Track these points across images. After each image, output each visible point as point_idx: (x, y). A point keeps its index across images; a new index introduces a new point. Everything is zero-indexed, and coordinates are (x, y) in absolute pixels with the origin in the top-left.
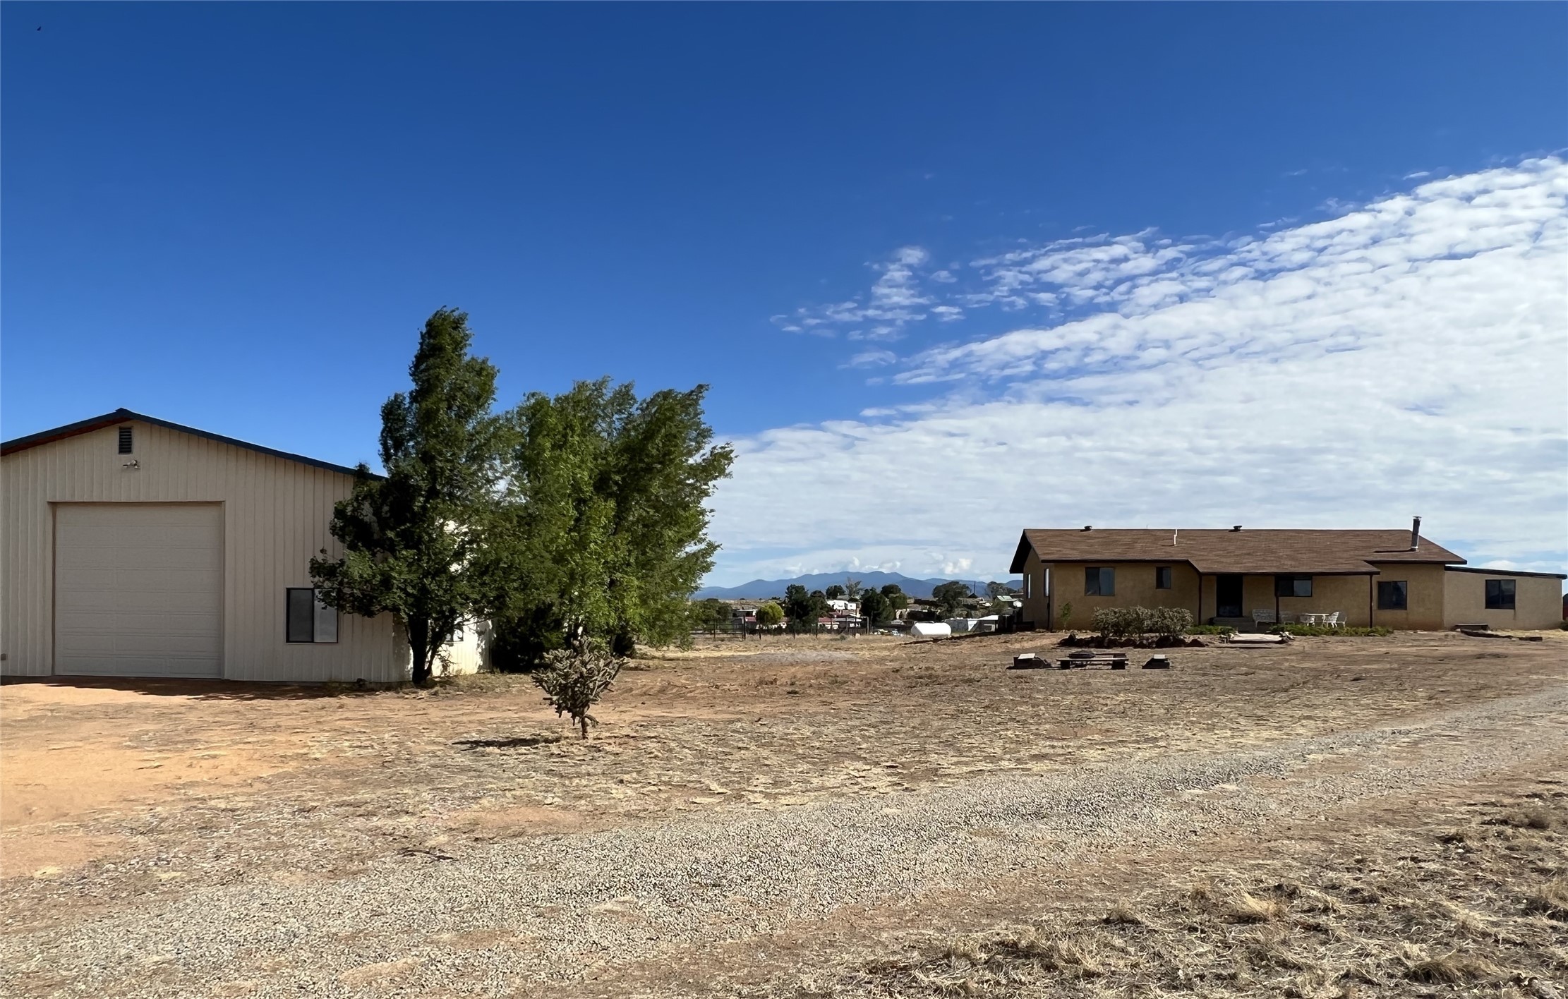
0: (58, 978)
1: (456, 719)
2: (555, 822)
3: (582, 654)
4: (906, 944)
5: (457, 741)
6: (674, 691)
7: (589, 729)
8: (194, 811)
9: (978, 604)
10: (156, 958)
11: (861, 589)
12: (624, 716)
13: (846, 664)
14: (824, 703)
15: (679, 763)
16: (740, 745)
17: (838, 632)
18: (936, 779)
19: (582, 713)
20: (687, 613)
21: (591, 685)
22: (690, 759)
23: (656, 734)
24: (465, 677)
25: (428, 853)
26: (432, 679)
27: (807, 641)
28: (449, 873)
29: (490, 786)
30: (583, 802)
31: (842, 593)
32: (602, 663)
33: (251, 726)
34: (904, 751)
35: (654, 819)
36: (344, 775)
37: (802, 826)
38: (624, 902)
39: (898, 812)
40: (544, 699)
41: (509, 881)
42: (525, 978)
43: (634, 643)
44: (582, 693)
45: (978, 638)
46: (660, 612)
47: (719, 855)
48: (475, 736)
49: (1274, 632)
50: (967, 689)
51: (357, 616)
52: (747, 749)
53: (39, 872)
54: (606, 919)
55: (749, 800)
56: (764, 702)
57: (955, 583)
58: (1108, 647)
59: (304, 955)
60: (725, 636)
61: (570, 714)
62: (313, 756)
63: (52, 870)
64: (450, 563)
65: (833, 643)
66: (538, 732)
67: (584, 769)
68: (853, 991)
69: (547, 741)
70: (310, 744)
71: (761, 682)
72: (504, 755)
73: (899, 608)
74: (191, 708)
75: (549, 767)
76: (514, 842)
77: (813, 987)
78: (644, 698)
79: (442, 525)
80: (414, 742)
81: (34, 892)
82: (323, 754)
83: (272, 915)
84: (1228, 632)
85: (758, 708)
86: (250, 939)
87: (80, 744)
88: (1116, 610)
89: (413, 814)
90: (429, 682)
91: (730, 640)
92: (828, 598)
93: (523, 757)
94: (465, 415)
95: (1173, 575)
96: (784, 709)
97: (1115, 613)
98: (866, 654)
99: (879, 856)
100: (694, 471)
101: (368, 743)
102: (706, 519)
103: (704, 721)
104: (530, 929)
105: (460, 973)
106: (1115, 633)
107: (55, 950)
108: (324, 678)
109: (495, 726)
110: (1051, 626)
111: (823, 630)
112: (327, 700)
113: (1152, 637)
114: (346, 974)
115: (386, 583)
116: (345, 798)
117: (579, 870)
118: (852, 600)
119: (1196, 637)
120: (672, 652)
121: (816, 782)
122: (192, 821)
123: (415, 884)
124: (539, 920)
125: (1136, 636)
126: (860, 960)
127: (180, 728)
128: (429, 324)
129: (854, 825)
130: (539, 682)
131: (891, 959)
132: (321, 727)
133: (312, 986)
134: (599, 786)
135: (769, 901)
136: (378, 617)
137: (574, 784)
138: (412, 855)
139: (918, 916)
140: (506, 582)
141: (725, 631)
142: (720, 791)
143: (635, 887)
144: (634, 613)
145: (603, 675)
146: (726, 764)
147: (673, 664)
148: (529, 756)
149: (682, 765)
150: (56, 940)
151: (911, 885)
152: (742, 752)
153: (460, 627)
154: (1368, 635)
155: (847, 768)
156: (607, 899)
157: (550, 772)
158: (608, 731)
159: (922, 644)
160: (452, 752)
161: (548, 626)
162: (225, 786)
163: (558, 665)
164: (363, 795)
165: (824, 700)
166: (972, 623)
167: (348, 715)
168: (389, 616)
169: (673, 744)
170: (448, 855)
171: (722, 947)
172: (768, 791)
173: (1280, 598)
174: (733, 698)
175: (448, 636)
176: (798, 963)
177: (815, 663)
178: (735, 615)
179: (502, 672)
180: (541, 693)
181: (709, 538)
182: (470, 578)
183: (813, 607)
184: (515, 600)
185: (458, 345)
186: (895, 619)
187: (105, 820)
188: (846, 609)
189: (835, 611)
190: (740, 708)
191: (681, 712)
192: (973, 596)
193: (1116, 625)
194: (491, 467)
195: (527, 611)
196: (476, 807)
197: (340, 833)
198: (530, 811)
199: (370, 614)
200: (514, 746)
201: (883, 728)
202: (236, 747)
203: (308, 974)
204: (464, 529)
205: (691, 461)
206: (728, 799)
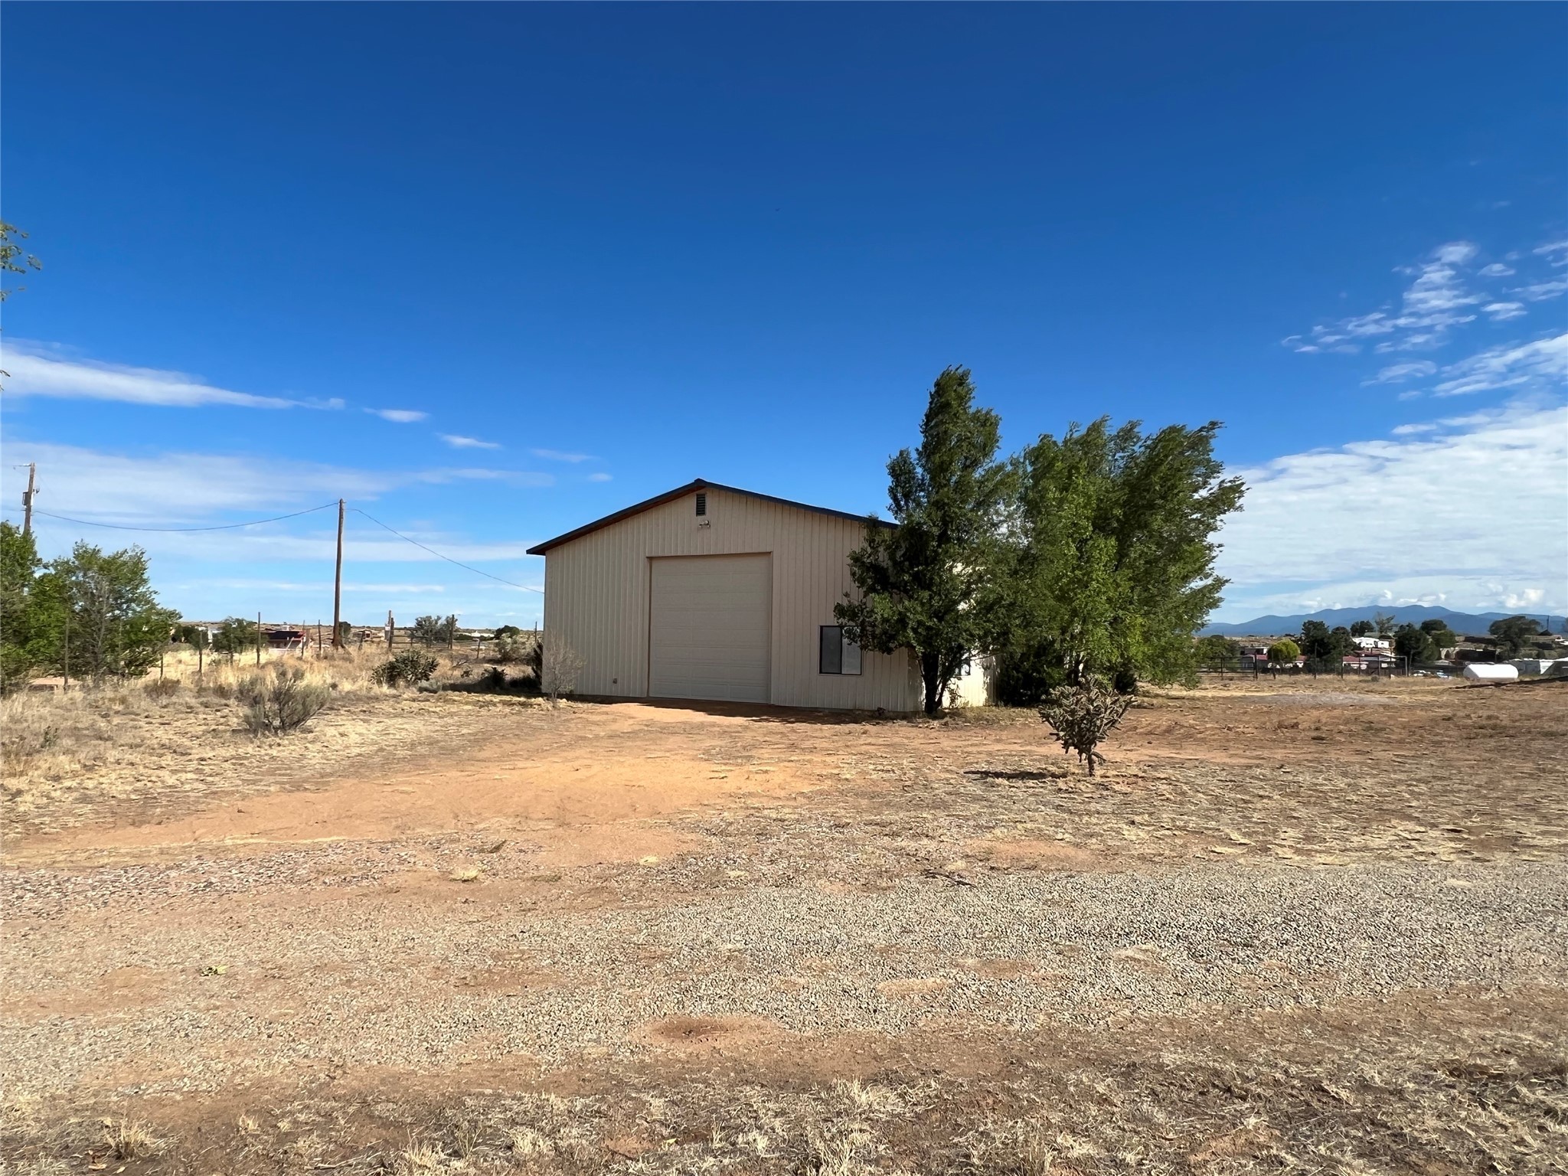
0: (659, 953)
1: (965, 750)
2: (1068, 857)
3: (1089, 690)
4: (1498, 1046)
5: (967, 770)
6: (1182, 731)
7: (1096, 766)
8: (752, 819)
9: (1553, 641)
10: (730, 946)
11: (1396, 625)
12: (1130, 755)
13: (1382, 710)
14: (1358, 752)
15: (1193, 808)
16: (1261, 793)
17: (1367, 672)
18: (1516, 849)
19: (1089, 750)
20: (1193, 650)
21: (1098, 722)
22: (1205, 804)
23: (1166, 776)
24: (972, 709)
25: (948, 877)
26: (942, 711)
27: (1330, 682)
28: (968, 899)
29: (1002, 817)
30: (1094, 840)
31: (1371, 629)
32: (1109, 701)
33: (793, 746)
34: (1469, 814)
35: (1172, 866)
36: (872, 797)
37: (1344, 890)
38: (1147, 951)
39: (1468, 884)
40: (1051, 734)
41: (1026, 914)
42: (1050, 1016)
43: (1135, 680)
44: (1088, 730)
45: (1558, 683)
46: (1164, 650)
47: (1248, 911)
48: (985, 767)
50: (1549, 744)
51: (878, 653)
52: (1269, 798)
53: (643, 860)
54: (1128, 965)
55: (1277, 854)
56: (1285, 748)
57: (1521, 618)
59: (847, 960)
60: (1234, 675)
61: (1077, 751)
62: (844, 777)
63: (652, 859)
64: (958, 603)
65: (1364, 685)
66: (1044, 766)
67: (1093, 806)
68: (1430, 1093)
69: (1053, 775)
70: (841, 765)
71: (1280, 726)
72: (1014, 787)
73: (1444, 647)
74: (746, 728)
75: (1057, 802)
76: (1027, 874)
77: (1377, 1079)
78: (1150, 737)
79: (952, 567)
80: (929, 769)
81: (640, 876)
82: (852, 775)
83: (817, 920)
85: (1279, 754)
86: (801, 939)
87: (668, 754)
89: (933, 838)
90: (939, 713)
91: (1240, 679)
92: (1354, 635)
93: (1031, 791)
94: (972, 464)
96: (1309, 757)
98: (1406, 698)
99: (1449, 936)
100: (1199, 506)
101: (889, 768)
102: (1214, 554)
103: (1218, 764)
104: (1050, 966)
105: (985, 1000)
107: (656, 928)
108: (849, 705)
109: (1002, 758)
111: (1348, 670)
112: (852, 726)
114: (882, 984)
115: (902, 621)
116: (873, 817)
117: (1098, 912)
118: (1382, 638)
120: (1176, 690)
121: (1357, 840)
122: (751, 827)
123: (939, 907)
124: (1058, 958)
126: (1437, 1057)
127: (739, 745)
128: (937, 384)
129: (1410, 896)
130: (1046, 717)
131: (1478, 1062)
132: (849, 750)
133: (854, 992)
134: (1109, 825)
135: (1312, 971)
136: (896, 653)
137: (1084, 822)
138: (934, 877)
139: (1510, 1014)
140: (1009, 618)
141: (1233, 670)
142: (1243, 841)
143: (1157, 935)
144: (1137, 650)
145: (1111, 713)
146: (1247, 813)
147: (1178, 703)
148: (1037, 790)
149: (1199, 810)
150: (657, 919)
151: (1497, 976)
152: (1264, 801)
153: (968, 662)
155: (1395, 828)
156: (1127, 945)
157: (1058, 807)
158: (1115, 769)
159: (1481, 689)
160: (964, 781)
161: (1050, 662)
162: (775, 798)
163: (1065, 701)
164: (887, 816)
165: (1359, 748)
166: (1545, 665)
167: (870, 740)
168: (904, 650)
169: (1185, 788)
170: (966, 881)
171: (1260, 1016)
172: (1298, 846)
174: (1250, 743)
175: (957, 670)
176: (1355, 1048)
177: (1344, 707)
178: (1243, 653)
179: (1006, 705)
180: (1048, 728)
181: (1216, 573)
182: (976, 615)
183: (1336, 645)
184: (1018, 634)
185: (962, 399)
186: (1440, 658)
187: (688, 820)
188: (1376, 647)
189: (1362, 649)
190: (1258, 753)
191: (1191, 754)
192: (1546, 633)
194: (997, 513)
195: (1029, 647)
196: (989, 836)
197: (870, 849)
198: (1042, 844)
199: (889, 651)
200: (1022, 779)
201: (1438, 785)
202: (782, 764)
203: (850, 979)
204: (969, 570)
205: (1196, 496)
206: (1252, 851)
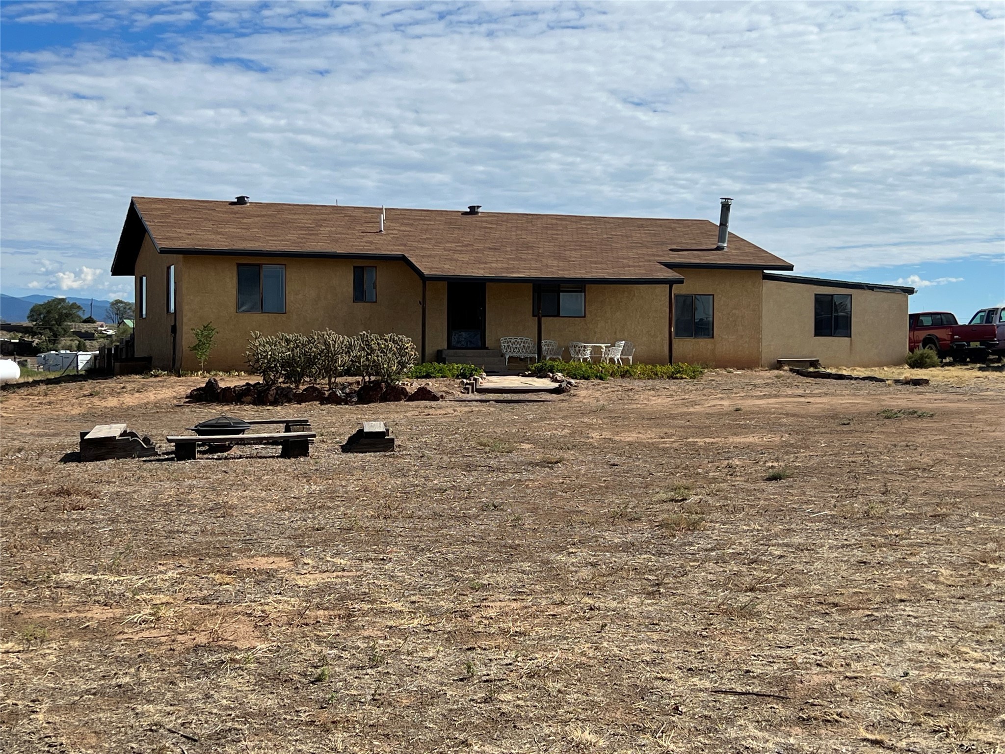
49: (540, 373)
58: (275, 403)
84: (471, 375)
88: (290, 337)
95: (381, 278)
97: (288, 341)
106: (288, 377)
110: (177, 365)
113: (351, 384)
119: (423, 382)
125: (323, 383)
154: (672, 377)
173: (543, 319)
192: (90, 320)
193: (288, 363)
